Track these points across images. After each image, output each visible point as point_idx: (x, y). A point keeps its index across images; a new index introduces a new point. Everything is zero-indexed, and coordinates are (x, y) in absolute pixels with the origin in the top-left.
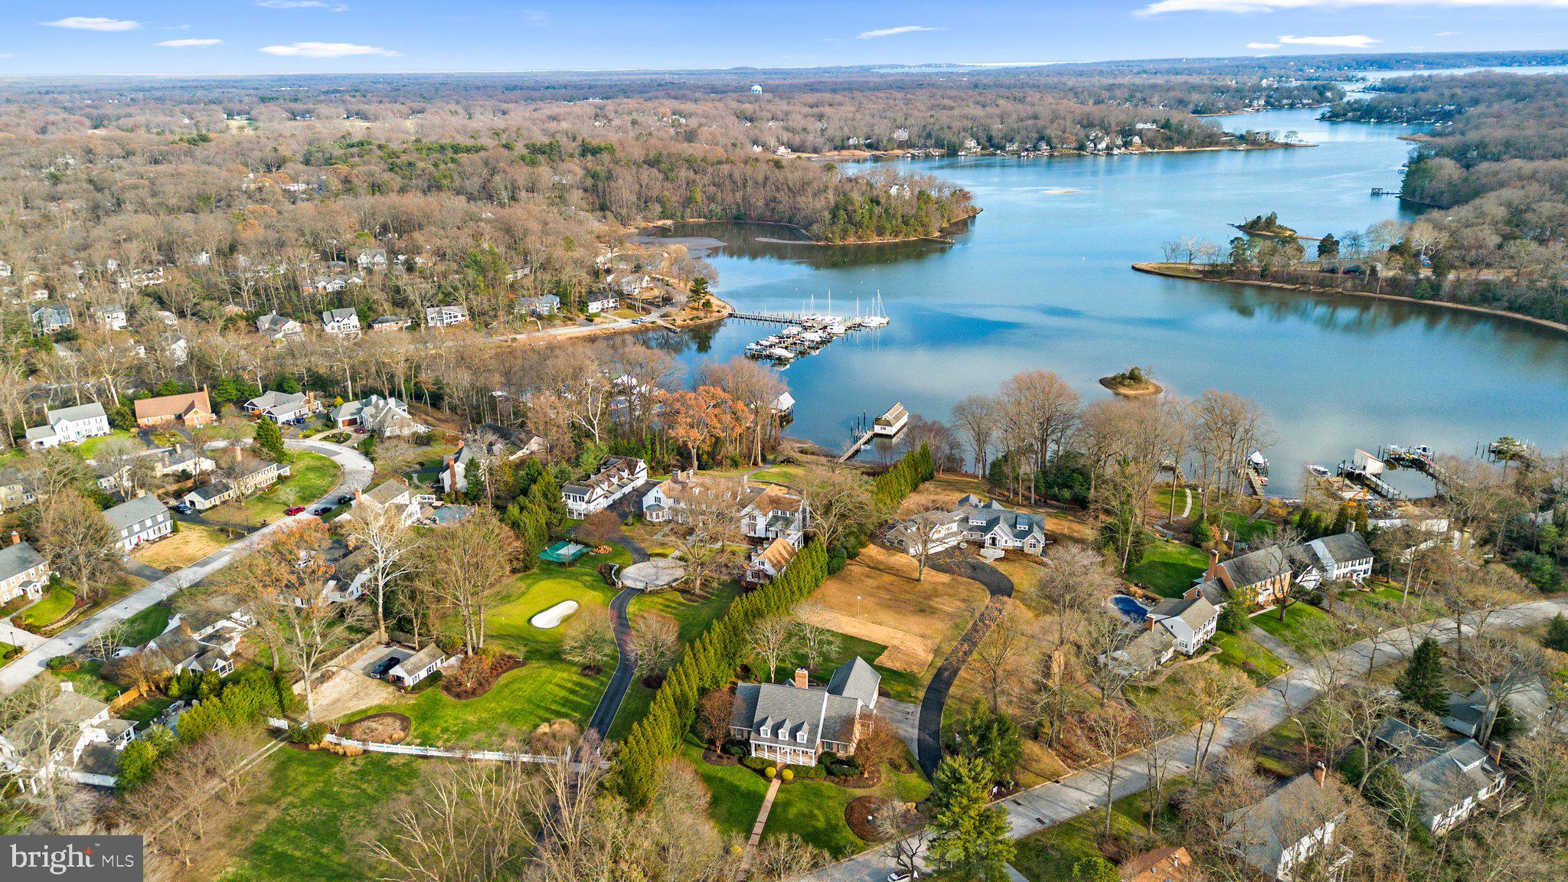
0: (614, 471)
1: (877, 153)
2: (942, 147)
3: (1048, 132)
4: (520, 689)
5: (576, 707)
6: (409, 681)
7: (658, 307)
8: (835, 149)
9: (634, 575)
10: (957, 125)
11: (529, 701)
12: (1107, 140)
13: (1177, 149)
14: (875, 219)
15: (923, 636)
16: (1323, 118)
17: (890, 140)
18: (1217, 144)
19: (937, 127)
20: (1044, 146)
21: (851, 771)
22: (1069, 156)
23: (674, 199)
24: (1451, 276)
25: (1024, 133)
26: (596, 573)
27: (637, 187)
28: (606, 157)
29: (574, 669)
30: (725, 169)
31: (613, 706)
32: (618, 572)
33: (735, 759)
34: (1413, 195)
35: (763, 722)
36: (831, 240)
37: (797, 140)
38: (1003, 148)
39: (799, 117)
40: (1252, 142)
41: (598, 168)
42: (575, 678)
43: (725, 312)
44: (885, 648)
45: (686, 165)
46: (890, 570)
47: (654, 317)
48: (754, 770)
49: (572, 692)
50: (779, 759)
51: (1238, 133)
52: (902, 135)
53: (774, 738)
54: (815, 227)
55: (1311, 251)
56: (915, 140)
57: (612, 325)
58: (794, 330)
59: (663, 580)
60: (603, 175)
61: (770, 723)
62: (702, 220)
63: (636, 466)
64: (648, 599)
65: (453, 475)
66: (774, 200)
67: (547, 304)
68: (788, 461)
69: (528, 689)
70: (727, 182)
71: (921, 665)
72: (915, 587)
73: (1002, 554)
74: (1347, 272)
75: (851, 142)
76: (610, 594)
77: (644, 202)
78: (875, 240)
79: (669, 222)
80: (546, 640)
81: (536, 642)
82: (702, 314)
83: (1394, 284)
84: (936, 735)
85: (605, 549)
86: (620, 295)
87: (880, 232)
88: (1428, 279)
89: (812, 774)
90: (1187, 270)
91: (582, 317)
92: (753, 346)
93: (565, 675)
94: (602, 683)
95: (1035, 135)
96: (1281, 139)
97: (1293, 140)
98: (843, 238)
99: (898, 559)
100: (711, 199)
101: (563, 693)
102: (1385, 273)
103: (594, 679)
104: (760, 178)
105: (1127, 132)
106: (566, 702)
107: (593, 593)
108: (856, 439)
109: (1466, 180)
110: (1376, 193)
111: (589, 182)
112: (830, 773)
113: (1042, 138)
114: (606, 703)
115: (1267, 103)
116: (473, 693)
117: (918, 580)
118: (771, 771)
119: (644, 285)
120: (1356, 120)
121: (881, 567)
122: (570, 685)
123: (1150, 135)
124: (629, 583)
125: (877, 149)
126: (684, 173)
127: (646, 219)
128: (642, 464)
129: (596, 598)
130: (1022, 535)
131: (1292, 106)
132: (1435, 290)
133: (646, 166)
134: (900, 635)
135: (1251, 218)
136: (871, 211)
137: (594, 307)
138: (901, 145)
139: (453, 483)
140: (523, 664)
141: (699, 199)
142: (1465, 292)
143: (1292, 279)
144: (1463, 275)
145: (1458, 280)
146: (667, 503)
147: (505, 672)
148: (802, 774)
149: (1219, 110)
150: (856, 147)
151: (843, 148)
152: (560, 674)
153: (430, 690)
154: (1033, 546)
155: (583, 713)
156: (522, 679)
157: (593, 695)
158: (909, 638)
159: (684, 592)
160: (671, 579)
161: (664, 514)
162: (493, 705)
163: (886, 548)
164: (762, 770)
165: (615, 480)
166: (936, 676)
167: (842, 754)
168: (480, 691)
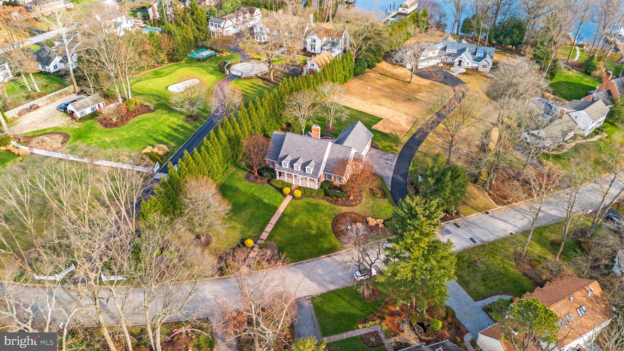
0: (241, 13)
4: (145, 125)
5: (174, 139)
9: (238, 68)
11: (147, 132)
15: (406, 114)
21: (342, 194)
26: (216, 65)
29: (182, 117)
32: (229, 66)
33: (266, 180)
35: (284, 157)
42: (180, 122)
44: (381, 119)
46: (392, 76)
48: (276, 188)
49: (175, 130)
50: (294, 182)
53: (290, 169)
59: (254, 72)
61: (289, 159)
63: (254, 12)
64: (242, 82)
69: (149, 125)
71: (402, 131)
73: (464, 71)
76: (220, 78)
80: (173, 99)
81: (165, 99)
84: (405, 176)
85: (226, 54)
89: (314, 194)
93: (175, 119)
94: (196, 127)
99: (399, 71)
101: (168, 130)
103: (191, 124)
106: (168, 136)
107: (211, 76)
112: (327, 194)
114: (194, 138)
116: (116, 125)
117: (409, 82)
118: (287, 190)
121: (388, 74)
122: (175, 126)
124: (233, 72)
128: (258, 12)
129: (211, 79)
130: (479, 60)
134: (392, 112)
139: (154, 16)
140: (153, 111)
147: (140, 114)
148: (308, 194)
152: (173, 119)
153: (90, 121)
154: (484, 66)
155: (177, 143)
156: (149, 119)
157: (188, 132)
158: (398, 114)
159: (264, 79)
160: (259, 72)
161: (265, 38)
162: (124, 133)
163: (393, 64)
164: (281, 189)
165: (241, 18)
166: (411, 138)
167: (337, 182)
168: (120, 124)
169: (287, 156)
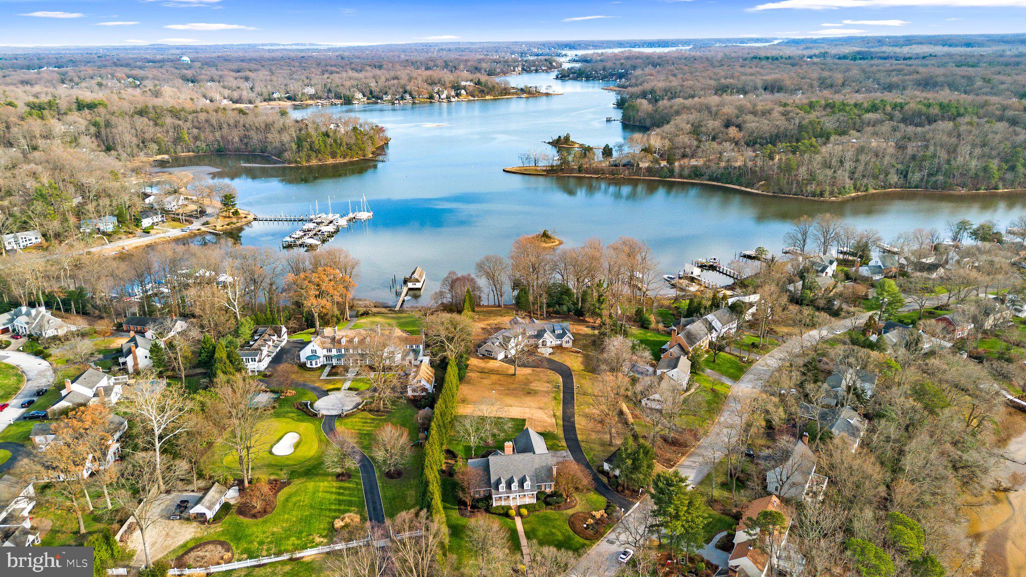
0: (266, 337)
1: (296, 103)
2: (340, 98)
3: (408, 88)
4: (300, 501)
5: (350, 503)
6: (210, 515)
7: (197, 218)
8: (265, 101)
9: (325, 406)
10: (348, 84)
11: (312, 507)
12: (446, 92)
13: (487, 97)
14: (328, 147)
15: (540, 408)
16: (557, 78)
17: (303, 94)
18: (509, 94)
19: (334, 85)
20: (408, 96)
21: (559, 499)
22: (424, 103)
23: (167, 140)
24: (677, 164)
25: (394, 89)
26: (295, 410)
27: (133, 131)
28: (101, 110)
29: (330, 478)
30: (202, 116)
31: (376, 497)
32: (312, 405)
33: (482, 510)
34: (629, 120)
35: (498, 482)
36: (300, 163)
37: (236, 95)
38: (381, 99)
39: (232, 79)
40: (529, 93)
41: (98, 119)
42: (335, 484)
43: (251, 217)
44: (524, 420)
45: (169, 114)
46: (492, 372)
47: (196, 225)
48: (500, 514)
49: (339, 494)
50: (512, 503)
51: (519, 87)
52: (311, 91)
53: (509, 491)
54: (287, 155)
55: (599, 155)
56: (320, 93)
57: (167, 234)
58: (311, 225)
59: (349, 407)
60: (102, 124)
61: (504, 481)
62: (191, 154)
63: (281, 331)
64: (349, 420)
65: (135, 358)
66: (245, 136)
67: (108, 224)
68: (366, 314)
69: (305, 499)
70: (206, 125)
71: (552, 426)
72: (513, 380)
73: (551, 350)
74: (624, 166)
75: (275, 96)
76: (317, 423)
77: (143, 143)
78: (330, 161)
79: (166, 157)
80: (292, 463)
81: (287, 466)
82: (234, 220)
83: (649, 170)
85: (291, 393)
86: (165, 212)
87: (334, 155)
88: (665, 166)
89: (537, 507)
90: (536, 170)
91: (139, 231)
92: (288, 239)
93: (326, 484)
94: (357, 484)
95: (401, 90)
96: (543, 90)
97: (550, 91)
98: (307, 161)
99: (492, 364)
100: (196, 138)
101: (334, 497)
102: (644, 165)
103: (349, 482)
104: (232, 122)
105: (457, 88)
106: (340, 502)
107: (304, 424)
108: (398, 294)
109: (656, 111)
110: (609, 120)
111: (93, 130)
112: (548, 504)
113: (405, 92)
114: (369, 496)
115: (523, 69)
116: (265, 512)
117: (515, 374)
118: (513, 512)
119: (180, 203)
120: (575, 79)
121: (486, 371)
122: (334, 490)
123: (471, 89)
124: (324, 412)
125: (295, 100)
126: (169, 120)
127: (147, 154)
128: (284, 329)
129: (308, 427)
130: (560, 337)
131: (537, 71)
132: (671, 172)
133: (136, 116)
134: (527, 410)
135: (556, 137)
136: (325, 142)
137: (146, 222)
138: (312, 97)
139: (136, 364)
140: (289, 483)
141: (187, 139)
142: (686, 172)
143: (596, 171)
144: (682, 162)
145: (680, 166)
146: (322, 352)
147: (279, 491)
148: (532, 509)
149: (499, 74)
150: (279, 99)
151: (270, 100)
152: (322, 484)
153: (227, 517)
154: (567, 342)
155: (358, 507)
156: (295, 494)
157: (356, 493)
158: (533, 411)
159: (370, 411)
160: (354, 404)
161: (321, 361)
162: (286, 516)
163: (481, 358)
164: (505, 513)
165: (270, 343)
166: (564, 431)
167: (548, 491)
168: (269, 509)
169: (500, 479)
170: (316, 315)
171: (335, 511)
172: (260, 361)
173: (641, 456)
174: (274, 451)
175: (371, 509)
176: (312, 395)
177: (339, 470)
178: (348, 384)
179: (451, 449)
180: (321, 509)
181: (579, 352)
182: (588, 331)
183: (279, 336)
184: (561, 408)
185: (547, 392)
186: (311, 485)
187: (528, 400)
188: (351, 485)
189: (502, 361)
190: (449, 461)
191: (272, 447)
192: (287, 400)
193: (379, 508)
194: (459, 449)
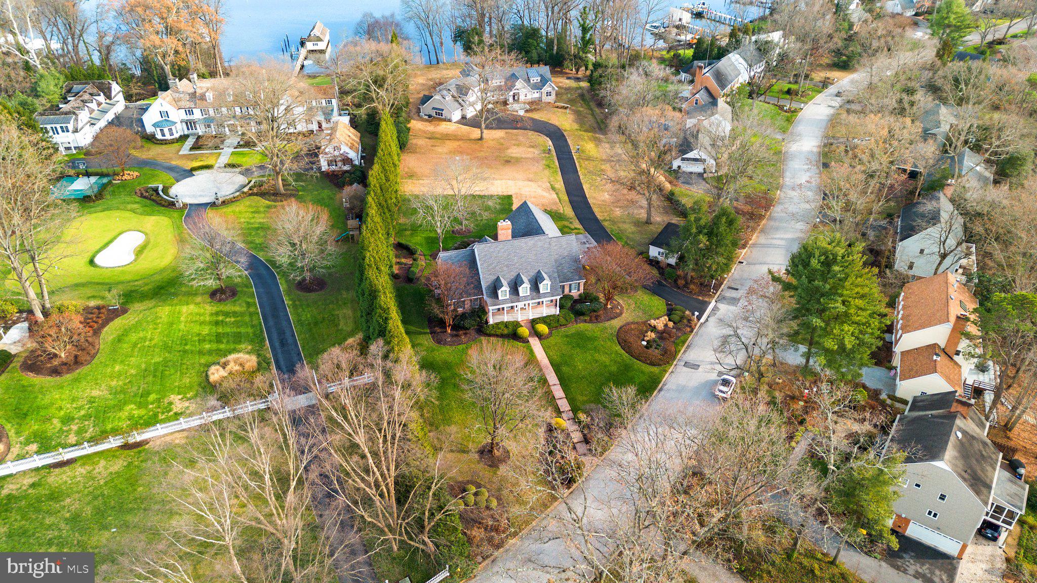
0: (86, 97)
4: (144, 339)
5: (238, 338)
9: (188, 191)
11: (166, 348)
15: (530, 180)
21: (595, 305)
26: (138, 199)
29: (199, 299)
31: (284, 323)
32: (166, 190)
33: (472, 332)
35: (495, 285)
42: (208, 308)
46: (446, 137)
48: (502, 336)
49: (217, 323)
53: (514, 297)
61: (506, 282)
63: (110, 89)
64: (228, 210)
69: (153, 335)
72: (482, 146)
73: (527, 107)
76: (176, 215)
81: (122, 283)
85: (130, 175)
89: (562, 321)
93: (192, 307)
94: (248, 304)
99: (444, 127)
103: (234, 303)
106: (218, 338)
107: (154, 218)
112: (579, 314)
114: (271, 323)
116: (77, 362)
117: (481, 139)
118: (524, 331)
121: (438, 136)
122: (208, 317)
128: (117, 89)
129: (159, 223)
130: (538, 87)
134: (511, 184)
140: (124, 311)
146: (178, 116)
147: (104, 325)
148: (554, 324)
152: (184, 309)
154: (548, 94)
155: (251, 341)
156: (136, 327)
157: (247, 319)
158: (521, 183)
159: (262, 195)
160: (236, 187)
161: (180, 130)
162: (117, 368)
163: (426, 121)
164: (511, 333)
165: (93, 105)
166: (574, 208)
167: (575, 293)
168: (83, 357)
169: (498, 279)
170: (167, 68)
171: (210, 352)
172: (76, 131)
173: (723, 228)
174: (97, 260)
175: (277, 344)
176: (167, 177)
177: (212, 283)
178: (224, 159)
179: (403, 242)
180: (185, 352)
181: (566, 108)
182: (572, 83)
183: (108, 96)
184: (560, 178)
185: (533, 159)
186: (164, 312)
187: (509, 171)
188: (237, 309)
189: (458, 122)
190: (403, 260)
191: (94, 256)
192: (124, 185)
193: (290, 341)
194: (416, 241)
